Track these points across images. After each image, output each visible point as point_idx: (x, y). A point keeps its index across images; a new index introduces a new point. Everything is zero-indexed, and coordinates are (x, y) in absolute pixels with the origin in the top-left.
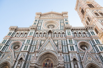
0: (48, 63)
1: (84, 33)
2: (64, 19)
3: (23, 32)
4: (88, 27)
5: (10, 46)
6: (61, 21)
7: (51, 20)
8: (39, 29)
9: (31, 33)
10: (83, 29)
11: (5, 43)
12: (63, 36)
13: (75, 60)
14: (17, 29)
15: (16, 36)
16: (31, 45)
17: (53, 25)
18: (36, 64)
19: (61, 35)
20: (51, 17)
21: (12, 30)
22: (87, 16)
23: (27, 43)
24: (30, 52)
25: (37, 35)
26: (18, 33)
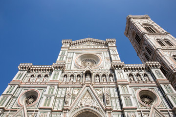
1: (145, 75)
3: (41, 73)
4: (151, 65)
5: (20, 99)
6: (105, 53)
7: (89, 53)
8: (69, 67)
9: (55, 75)
10: (143, 68)
11: (12, 93)
12: (112, 80)
15: (29, 81)
16: (56, 97)
20: (89, 47)
22: (145, 46)
23: (49, 93)
24: (54, 110)
25: (65, 78)
26: (32, 76)
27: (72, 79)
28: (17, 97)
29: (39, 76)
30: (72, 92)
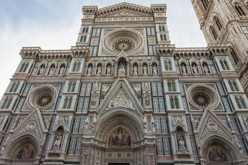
0: (120, 137)
1: (203, 65)
2: (157, 26)
3: (54, 62)
4: (216, 49)
5: (30, 99)
6: (149, 29)
7: (124, 28)
9: (75, 64)
10: (202, 54)
11: (18, 92)
12: (155, 71)
13: (180, 129)
14: (40, 55)
16: (79, 97)
17: (128, 42)
18: (95, 140)
19: (150, 68)
20: (124, 19)
21: (27, 57)
22: (214, 15)
23: (68, 91)
24: (78, 113)
25: (90, 69)
26: (43, 66)
27: (99, 71)
28: (26, 97)
29: (53, 66)
30: (99, 89)
